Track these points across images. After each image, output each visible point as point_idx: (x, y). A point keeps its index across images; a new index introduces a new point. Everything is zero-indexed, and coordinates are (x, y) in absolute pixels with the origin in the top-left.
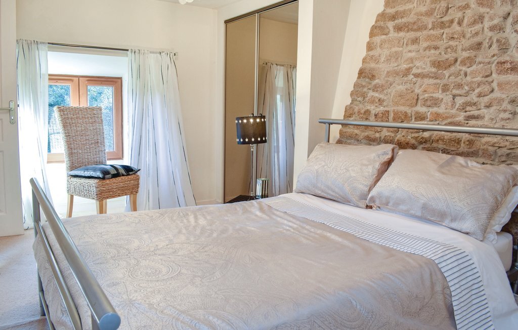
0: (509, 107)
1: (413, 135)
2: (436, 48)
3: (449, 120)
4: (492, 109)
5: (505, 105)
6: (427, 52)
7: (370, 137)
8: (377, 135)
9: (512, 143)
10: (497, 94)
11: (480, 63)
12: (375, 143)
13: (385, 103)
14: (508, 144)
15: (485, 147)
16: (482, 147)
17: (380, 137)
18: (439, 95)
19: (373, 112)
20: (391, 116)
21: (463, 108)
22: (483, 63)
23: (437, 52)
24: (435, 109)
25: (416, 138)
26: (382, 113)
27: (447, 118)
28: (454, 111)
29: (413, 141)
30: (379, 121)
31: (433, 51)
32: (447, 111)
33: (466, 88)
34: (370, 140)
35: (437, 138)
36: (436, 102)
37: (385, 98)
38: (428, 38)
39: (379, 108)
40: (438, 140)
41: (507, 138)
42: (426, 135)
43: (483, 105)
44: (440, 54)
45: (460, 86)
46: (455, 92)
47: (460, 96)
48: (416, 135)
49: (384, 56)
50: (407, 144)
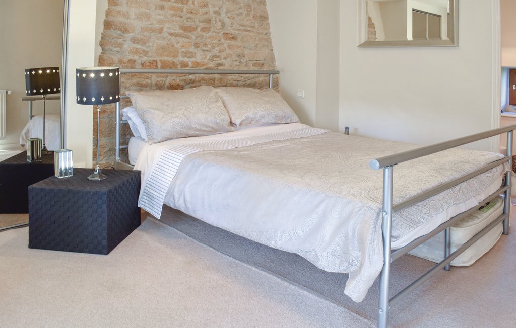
0: (238, 59)
1: (181, 79)
2: (181, 17)
3: (205, 67)
4: (228, 60)
5: (234, 58)
6: (174, 18)
7: (141, 84)
8: (148, 81)
9: (245, 78)
10: (228, 51)
11: (214, 32)
12: (147, 88)
13: (149, 54)
14: (242, 79)
15: (231, 82)
16: (229, 82)
17: (151, 83)
18: (192, 49)
19: (139, 61)
20: (159, 65)
21: (211, 59)
22: (216, 32)
23: (182, 19)
24: (193, 60)
25: (185, 80)
26: (149, 62)
27: (203, 65)
28: (206, 61)
29: (182, 83)
30: (148, 69)
31: (178, 18)
32: (202, 61)
33: (209, 46)
34: (142, 86)
35: (200, 79)
36: (192, 55)
37: (148, 50)
38: (173, 8)
39: (143, 58)
40: (200, 81)
41: (242, 75)
42: (191, 77)
43: (223, 57)
44: (183, 21)
45: (205, 45)
46: (203, 48)
47: (207, 51)
48: (184, 78)
49: (134, 14)
50: (178, 85)
